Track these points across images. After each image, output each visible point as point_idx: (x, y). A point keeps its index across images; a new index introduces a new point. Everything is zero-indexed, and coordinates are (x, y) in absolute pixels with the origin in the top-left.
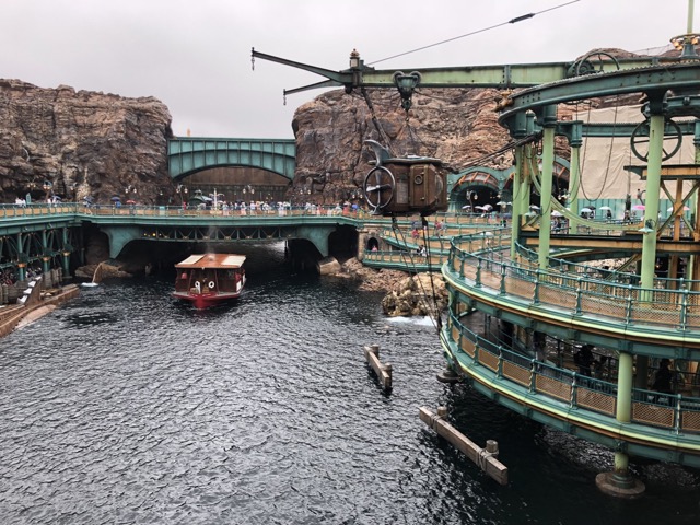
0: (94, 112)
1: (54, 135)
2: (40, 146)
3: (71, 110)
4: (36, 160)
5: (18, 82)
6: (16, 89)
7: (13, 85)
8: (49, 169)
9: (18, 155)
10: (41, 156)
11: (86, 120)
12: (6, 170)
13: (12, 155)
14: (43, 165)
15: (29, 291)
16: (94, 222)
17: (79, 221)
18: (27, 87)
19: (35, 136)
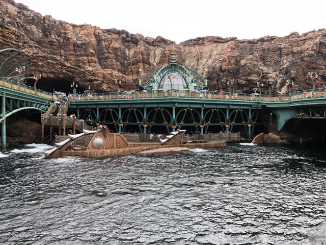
0: (304, 43)
1: (280, 62)
2: (269, 69)
3: (291, 45)
4: (264, 76)
5: (268, 37)
6: (267, 41)
7: (265, 39)
8: (270, 80)
9: (255, 74)
10: (268, 73)
11: (299, 48)
12: (244, 82)
13: (250, 74)
14: (267, 78)
15: (170, 137)
16: (268, 106)
17: (260, 105)
18: (273, 38)
19: (269, 63)
